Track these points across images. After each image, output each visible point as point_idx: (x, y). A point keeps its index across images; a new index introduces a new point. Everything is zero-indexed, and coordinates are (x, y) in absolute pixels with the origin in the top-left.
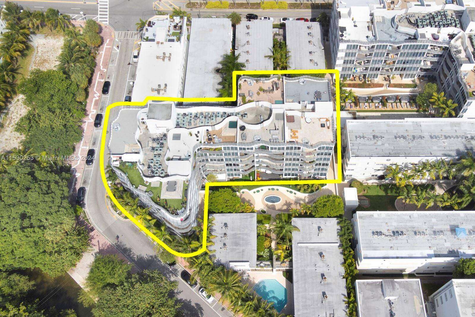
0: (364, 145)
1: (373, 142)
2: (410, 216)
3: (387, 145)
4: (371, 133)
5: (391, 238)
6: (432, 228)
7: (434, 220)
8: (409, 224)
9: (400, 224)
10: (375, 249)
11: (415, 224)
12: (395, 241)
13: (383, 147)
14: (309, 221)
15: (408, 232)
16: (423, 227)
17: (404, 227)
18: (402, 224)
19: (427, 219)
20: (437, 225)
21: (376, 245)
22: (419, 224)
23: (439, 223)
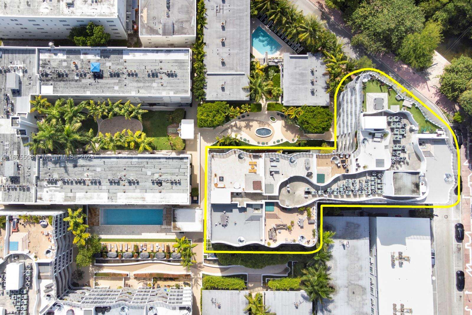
0: (173, 174)
1: (163, 178)
2: (139, 92)
3: (149, 173)
4: (163, 189)
5: (160, 71)
6: (120, 80)
7: (116, 88)
8: (141, 84)
9: (149, 84)
10: (176, 61)
11: (135, 84)
12: (157, 68)
13: (154, 170)
14: (233, 97)
15: (143, 76)
16: (128, 81)
17: (146, 82)
18: (147, 85)
19: (122, 89)
20: (115, 83)
21: (175, 64)
22: (131, 84)
23: (113, 85)
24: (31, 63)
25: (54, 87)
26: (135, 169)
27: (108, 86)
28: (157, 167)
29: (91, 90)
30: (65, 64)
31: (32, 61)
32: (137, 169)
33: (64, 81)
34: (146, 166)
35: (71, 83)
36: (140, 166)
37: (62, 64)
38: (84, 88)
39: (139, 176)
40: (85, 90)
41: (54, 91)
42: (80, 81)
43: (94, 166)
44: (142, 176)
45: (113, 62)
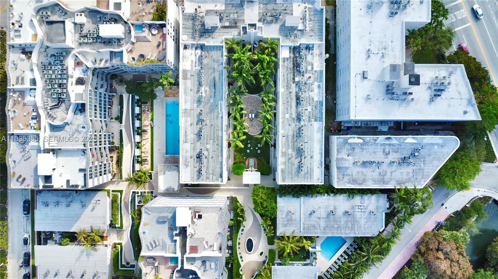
0: (207, 168)
1: (204, 160)
2: (283, 136)
3: (208, 146)
4: (194, 159)
5: (303, 157)
6: (294, 119)
7: (287, 116)
8: (290, 138)
9: (290, 146)
10: (312, 170)
11: (291, 133)
12: (306, 153)
13: (211, 150)
14: (279, 221)
16: (294, 125)
17: (293, 144)
18: (290, 144)
19: (286, 121)
20: (291, 114)
21: (309, 170)
22: (290, 129)
23: (289, 112)
24: (310, 37)
25: (287, 59)
26: (212, 133)
27: (289, 108)
28: (214, 153)
29: (285, 93)
30: (309, 68)
31: (312, 37)
32: (212, 136)
33: (294, 67)
34: (215, 144)
35: (292, 74)
36: (215, 138)
37: (309, 65)
38: (287, 86)
39: (206, 137)
40: (286, 87)
41: (284, 58)
42: (294, 83)
43: (215, 96)
44: (206, 140)
45: (311, 113)
